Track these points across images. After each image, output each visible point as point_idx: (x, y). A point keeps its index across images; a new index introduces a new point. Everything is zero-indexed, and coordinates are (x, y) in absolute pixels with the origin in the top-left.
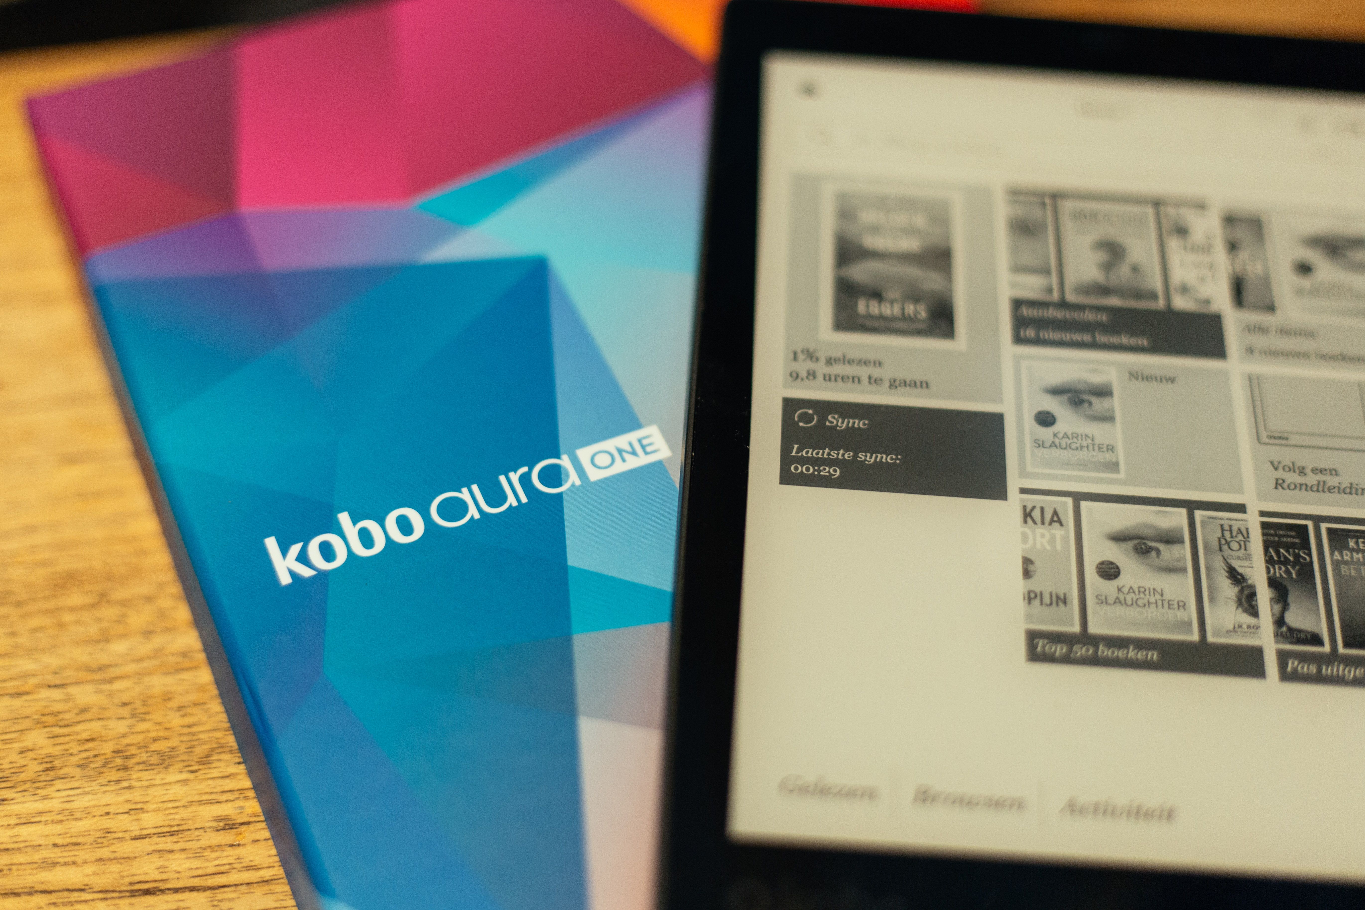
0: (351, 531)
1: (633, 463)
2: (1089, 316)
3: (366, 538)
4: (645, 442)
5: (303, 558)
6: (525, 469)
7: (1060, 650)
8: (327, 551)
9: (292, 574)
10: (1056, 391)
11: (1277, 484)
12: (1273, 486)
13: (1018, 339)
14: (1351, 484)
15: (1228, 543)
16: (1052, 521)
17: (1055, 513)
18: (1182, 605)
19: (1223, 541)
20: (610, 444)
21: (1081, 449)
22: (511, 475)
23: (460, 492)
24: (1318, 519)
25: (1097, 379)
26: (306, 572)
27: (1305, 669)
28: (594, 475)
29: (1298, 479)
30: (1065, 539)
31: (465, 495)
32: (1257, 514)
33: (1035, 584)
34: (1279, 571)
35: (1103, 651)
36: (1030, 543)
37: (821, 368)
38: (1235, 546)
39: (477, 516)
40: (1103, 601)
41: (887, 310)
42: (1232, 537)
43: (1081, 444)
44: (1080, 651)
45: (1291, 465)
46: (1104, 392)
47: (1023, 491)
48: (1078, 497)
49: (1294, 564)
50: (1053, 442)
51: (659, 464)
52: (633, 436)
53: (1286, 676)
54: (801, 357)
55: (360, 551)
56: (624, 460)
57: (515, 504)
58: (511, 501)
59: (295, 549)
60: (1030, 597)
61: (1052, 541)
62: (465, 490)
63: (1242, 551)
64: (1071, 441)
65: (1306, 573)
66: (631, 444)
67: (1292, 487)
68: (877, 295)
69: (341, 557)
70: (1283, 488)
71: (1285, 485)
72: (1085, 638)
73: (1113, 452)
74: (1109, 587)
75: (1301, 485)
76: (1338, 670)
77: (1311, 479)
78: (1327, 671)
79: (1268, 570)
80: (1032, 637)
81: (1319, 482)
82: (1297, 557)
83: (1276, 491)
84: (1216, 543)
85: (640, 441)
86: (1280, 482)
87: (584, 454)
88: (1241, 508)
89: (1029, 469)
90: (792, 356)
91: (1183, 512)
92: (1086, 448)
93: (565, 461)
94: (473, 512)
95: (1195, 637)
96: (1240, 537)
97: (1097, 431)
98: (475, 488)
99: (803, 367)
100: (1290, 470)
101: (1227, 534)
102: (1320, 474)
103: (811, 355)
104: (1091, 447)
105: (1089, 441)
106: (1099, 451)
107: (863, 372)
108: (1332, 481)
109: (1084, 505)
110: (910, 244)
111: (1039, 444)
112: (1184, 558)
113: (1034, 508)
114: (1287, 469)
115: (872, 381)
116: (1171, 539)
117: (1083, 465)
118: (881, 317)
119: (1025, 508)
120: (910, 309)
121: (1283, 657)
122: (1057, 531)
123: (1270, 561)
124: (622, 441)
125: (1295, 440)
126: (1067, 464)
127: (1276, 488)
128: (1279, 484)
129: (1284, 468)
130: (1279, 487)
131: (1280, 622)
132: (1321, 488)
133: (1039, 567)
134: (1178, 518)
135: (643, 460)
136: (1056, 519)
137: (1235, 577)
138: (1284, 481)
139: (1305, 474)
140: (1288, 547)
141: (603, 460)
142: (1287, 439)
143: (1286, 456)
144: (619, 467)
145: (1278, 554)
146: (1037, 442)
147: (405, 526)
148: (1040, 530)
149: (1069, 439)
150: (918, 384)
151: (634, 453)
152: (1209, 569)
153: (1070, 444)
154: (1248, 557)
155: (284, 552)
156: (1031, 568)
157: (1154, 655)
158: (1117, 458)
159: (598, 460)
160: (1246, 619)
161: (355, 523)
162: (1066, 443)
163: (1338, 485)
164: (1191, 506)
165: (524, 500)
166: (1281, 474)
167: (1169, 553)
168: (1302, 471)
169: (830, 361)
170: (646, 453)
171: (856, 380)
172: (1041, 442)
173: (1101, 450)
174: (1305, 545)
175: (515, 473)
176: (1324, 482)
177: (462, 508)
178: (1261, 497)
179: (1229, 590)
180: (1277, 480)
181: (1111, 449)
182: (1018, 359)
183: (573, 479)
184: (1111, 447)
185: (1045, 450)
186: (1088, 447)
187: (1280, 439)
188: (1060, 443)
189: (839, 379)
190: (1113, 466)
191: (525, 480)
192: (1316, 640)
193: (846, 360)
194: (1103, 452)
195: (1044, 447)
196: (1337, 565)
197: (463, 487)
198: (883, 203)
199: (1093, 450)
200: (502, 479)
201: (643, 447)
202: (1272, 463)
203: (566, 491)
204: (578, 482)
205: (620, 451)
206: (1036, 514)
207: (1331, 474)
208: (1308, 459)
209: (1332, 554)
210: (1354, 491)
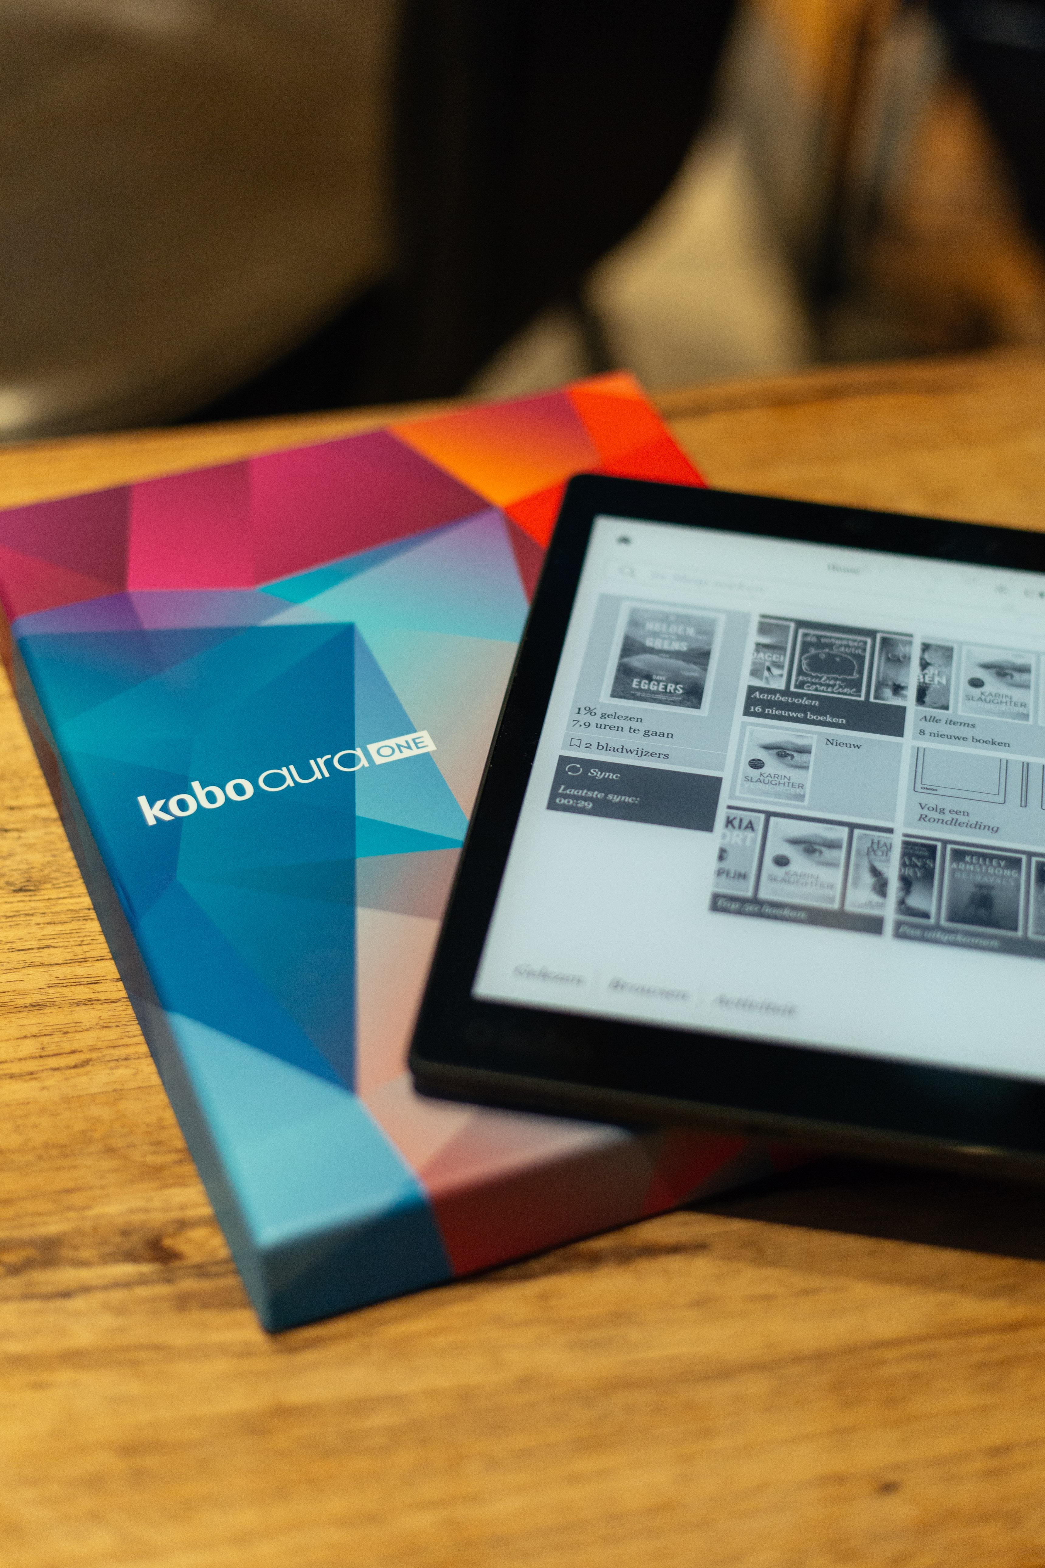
0: (201, 793)
1: (407, 753)
2: (805, 701)
3: (211, 798)
4: (417, 741)
5: (165, 809)
6: (329, 756)
7: (734, 906)
8: (182, 805)
9: (156, 818)
10: (767, 748)
11: (921, 818)
12: (918, 818)
13: (747, 712)
14: (977, 822)
15: (874, 851)
16: (747, 827)
17: (750, 823)
18: (831, 887)
19: (871, 850)
20: (392, 742)
21: (779, 785)
22: (319, 760)
23: (282, 770)
24: (945, 842)
25: (800, 742)
26: (167, 818)
27: (912, 932)
28: (379, 760)
29: (936, 815)
30: (754, 840)
31: (284, 771)
32: (901, 835)
33: (725, 865)
34: (909, 872)
35: (767, 910)
36: (728, 839)
37: (596, 719)
38: (879, 853)
39: (292, 785)
40: (772, 879)
41: (653, 687)
42: (878, 847)
43: (779, 782)
44: (749, 908)
45: (935, 807)
46: (804, 750)
47: (729, 807)
48: (769, 815)
49: (920, 868)
50: (759, 779)
51: (427, 755)
52: (409, 737)
53: (899, 935)
54: (583, 711)
55: (206, 805)
56: (401, 752)
57: (320, 777)
58: (318, 775)
59: (160, 803)
60: (720, 873)
61: (744, 840)
62: (284, 769)
63: (884, 857)
64: (773, 779)
65: (929, 875)
66: (407, 742)
67: (932, 820)
68: (649, 678)
69: (192, 808)
70: (925, 820)
71: (927, 819)
72: (755, 900)
73: (802, 788)
74: (780, 871)
75: (939, 820)
76: (939, 935)
77: (948, 817)
78: (929, 934)
79: (900, 870)
80: (716, 897)
81: (953, 819)
82: (924, 864)
83: (920, 822)
84: (865, 851)
85: (414, 740)
86: (924, 816)
87: (372, 748)
88: (890, 831)
89: (737, 794)
90: (577, 711)
91: (846, 830)
92: (783, 785)
93: (358, 752)
94: (289, 782)
95: (836, 906)
96: (885, 848)
97: (795, 775)
98: (292, 767)
99: (584, 718)
100: (933, 809)
101: (875, 846)
102: (955, 814)
103: (590, 711)
104: (786, 784)
105: (786, 780)
106: (792, 787)
107: (626, 725)
108: (962, 819)
109: (773, 820)
110: (683, 647)
111: (748, 779)
112: (839, 858)
113: (735, 818)
114: (931, 809)
115: (632, 730)
116: (833, 845)
117: (778, 795)
118: (648, 691)
119: (728, 818)
120: (671, 687)
121: (898, 924)
122: (749, 834)
123: (904, 865)
124: (401, 740)
125: (941, 791)
126: (766, 794)
127: (920, 820)
128: (922, 818)
129: (928, 809)
130: (922, 819)
131: (902, 902)
132: (954, 823)
133: (731, 855)
134: (842, 833)
135: (415, 752)
136: (750, 826)
137: (875, 872)
138: (926, 816)
139: (944, 813)
140: (919, 857)
141: (386, 751)
142: (936, 790)
143: (931, 800)
144: (397, 756)
145: (910, 860)
146: (747, 778)
147: (239, 790)
148: (736, 832)
149: (771, 777)
150: (666, 735)
151: (409, 747)
152: (857, 866)
153: (772, 781)
154: (888, 861)
155: (152, 805)
156: (725, 855)
157: (803, 915)
158: (805, 792)
159: (382, 751)
160: (877, 899)
161: (203, 788)
162: (769, 780)
163: (968, 822)
164: (852, 827)
165: (327, 775)
166: (925, 812)
167: (828, 854)
168: (942, 811)
169: (603, 716)
170: (418, 748)
171: (620, 729)
172: (750, 779)
173: (794, 786)
174: (933, 857)
175: (322, 758)
176: (957, 820)
177: (282, 779)
178: (907, 824)
179: (868, 880)
180: (922, 815)
181: (801, 786)
182: (744, 725)
183: (364, 762)
184: (801, 785)
185: (752, 783)
186: (784, 784)
187: (931, 790)
188: (764, 780)
189: (607, 727)
190: (801, 797)
191: (329, 764)
192: (926, 915)
193: (616, 716)
194: (795, 788)
195: (751, 781)
196: (953, 872)
197: (283, 767)
198: (665, 618)
199: (788, 786)
200: (312, 762)
201: (416, 744)
202: (920, 804)
203: (357, 770)
204: (367, 765)
205: (399, 746)
206: (736, 823)
207: (964, 815)
208: (948, 804)
209: (951, 863)
210: (978, 826)
